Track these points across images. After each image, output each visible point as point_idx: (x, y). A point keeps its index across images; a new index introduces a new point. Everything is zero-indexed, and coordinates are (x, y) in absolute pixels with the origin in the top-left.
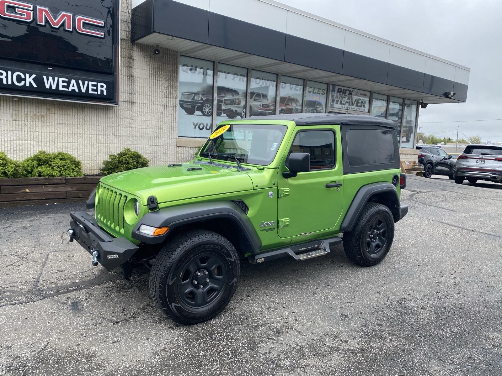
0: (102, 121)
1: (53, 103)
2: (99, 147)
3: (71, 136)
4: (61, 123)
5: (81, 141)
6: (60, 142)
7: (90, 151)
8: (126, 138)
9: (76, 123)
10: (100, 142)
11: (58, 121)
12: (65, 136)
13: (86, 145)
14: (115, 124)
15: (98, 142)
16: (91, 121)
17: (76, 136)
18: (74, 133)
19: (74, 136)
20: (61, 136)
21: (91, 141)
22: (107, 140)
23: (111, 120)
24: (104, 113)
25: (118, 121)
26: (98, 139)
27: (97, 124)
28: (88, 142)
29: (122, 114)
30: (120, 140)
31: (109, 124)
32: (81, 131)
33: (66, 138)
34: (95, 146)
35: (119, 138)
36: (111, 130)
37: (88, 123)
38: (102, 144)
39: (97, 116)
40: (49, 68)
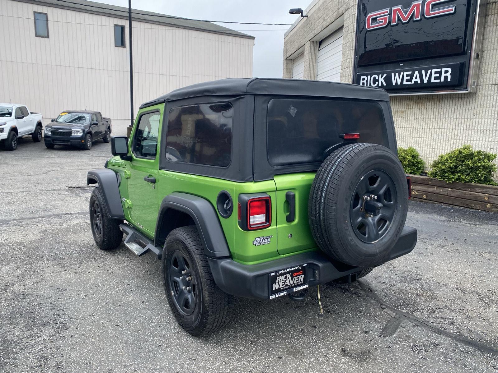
0: (461, 112)
1: (412, 98)
2: (453, 143)
3: (426, 131)
4: (418, 117)
5: (435, 137)
6: (415, 137)
7: (444, 148)
8: (491, 132)
9: (432, 117)
10: (455, 138)
11: (415, 115)
12: (420, 131)
13: (439, 141)
14: (478, 116)
15: (453, 138)
16: (447, 113)
17: (431, 131)
18: (428, 127)
19: (428, 131)
20: (416, 131)
21: (445, 136)
22: (464, 136)
23: (473, 111)
24: (465, 102)
25: (481, 111)
26: (453, 134)
27: (455, 117)
28: (442, 138)
29: (488, 102)
30: (481, 135)
31: (469, 116)
32: (436, 126)
33: (421, 133)
34: (449, 142)
35: (480, 133)
36: (471, 123)
37: (444, 116)
38: (458, 141)
39: (456, 107)
40: (400, 65)
